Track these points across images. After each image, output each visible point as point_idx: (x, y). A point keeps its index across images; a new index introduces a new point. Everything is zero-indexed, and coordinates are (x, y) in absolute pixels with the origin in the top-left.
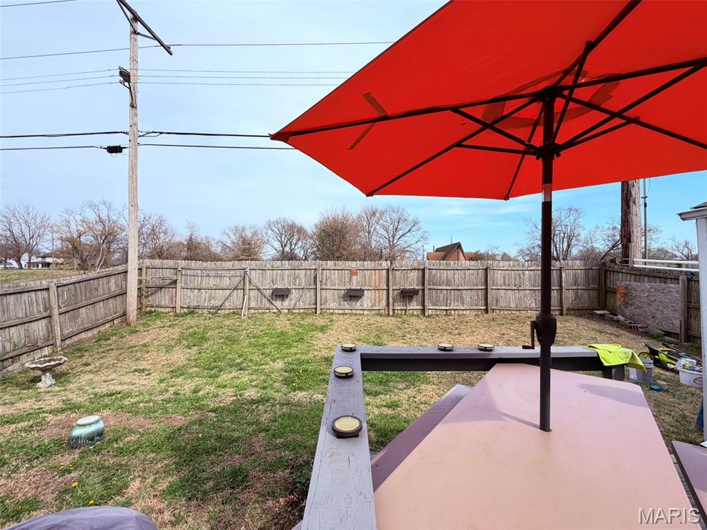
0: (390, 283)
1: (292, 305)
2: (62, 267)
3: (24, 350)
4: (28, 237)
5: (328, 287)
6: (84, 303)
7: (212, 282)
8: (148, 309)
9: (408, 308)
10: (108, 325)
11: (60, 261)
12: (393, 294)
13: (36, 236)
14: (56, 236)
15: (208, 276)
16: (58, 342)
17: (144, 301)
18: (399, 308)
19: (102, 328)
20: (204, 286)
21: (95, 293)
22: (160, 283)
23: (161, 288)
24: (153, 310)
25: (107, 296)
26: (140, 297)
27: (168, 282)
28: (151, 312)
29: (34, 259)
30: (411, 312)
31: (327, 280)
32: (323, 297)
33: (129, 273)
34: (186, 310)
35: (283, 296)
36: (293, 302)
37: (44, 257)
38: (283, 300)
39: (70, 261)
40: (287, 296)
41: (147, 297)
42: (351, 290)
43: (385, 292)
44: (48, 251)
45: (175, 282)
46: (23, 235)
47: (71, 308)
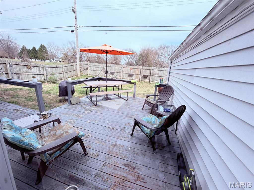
0: (141, 73)
1: (115, 77)
2: (64, 62)
3: (60, 79)
4: (55, 53)
5: (124, 73)
6: (69, 71)
7: (96, 69)
8: (82, 74)
9: (145, 80)
10: (74, 77)
11: (63, 60)
12: (141, 76)
13: (56, 52)
14: (61, 52)
15: (95, 67)
16: (65, 79)
17: (81, 72)
18: (143, 80)
19: (73, 77)
20: (94, 70)
21: (71, 69)
22: (84, 68)
23: (85, 69)
24: (83, 74)
25: (73, 70)
26: (80, 71)
27: (86, 68)
28: (83, 75)
29: (57, 60)
30: (146, 82)
31: (124, 70)
32: (123, 75)
33: (77, 65)
34: (90, 75)
35: (113, 74)
36: (115, 76)
37: (59, 59)
38: (113, 75)
39: (66, 61)
40: (114, 74)
41: (82, 71)
42: (130, 74)
43: (140, 75)
44: (60, 57)
45: (88, 68)
46: (53, 52)
47: (67, 72)
